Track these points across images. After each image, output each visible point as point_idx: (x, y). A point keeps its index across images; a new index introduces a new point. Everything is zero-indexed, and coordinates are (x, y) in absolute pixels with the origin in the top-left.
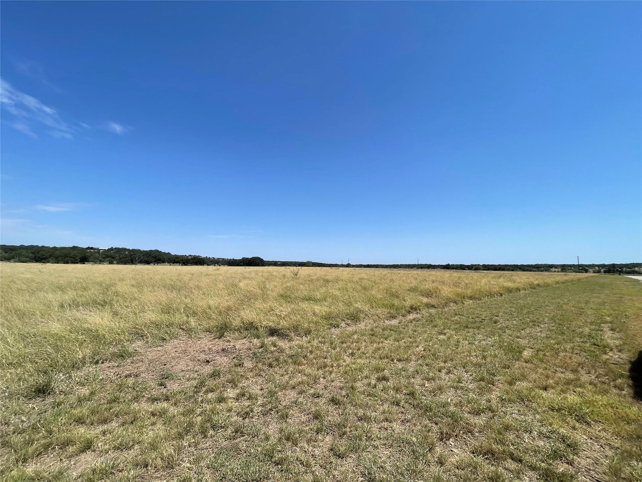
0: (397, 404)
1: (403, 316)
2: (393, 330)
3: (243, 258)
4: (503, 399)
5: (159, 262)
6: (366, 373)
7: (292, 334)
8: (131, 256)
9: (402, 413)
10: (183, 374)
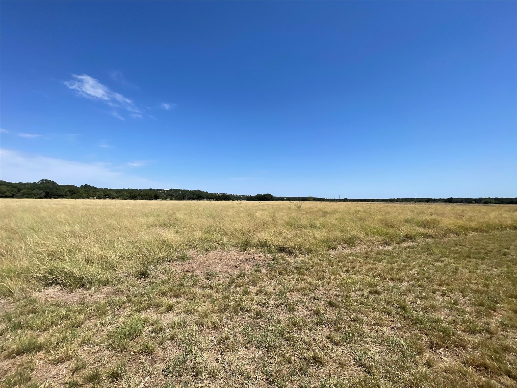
0: (388, 313)
1: (398, 244)
2: (386, 255)
3: (257, 195)
4: (504, 324)
5: (200, 198)
6: (359, 286)
7: (297, 252)
8: (183, 194)
9: (393, 321)
10: (220, 273)
